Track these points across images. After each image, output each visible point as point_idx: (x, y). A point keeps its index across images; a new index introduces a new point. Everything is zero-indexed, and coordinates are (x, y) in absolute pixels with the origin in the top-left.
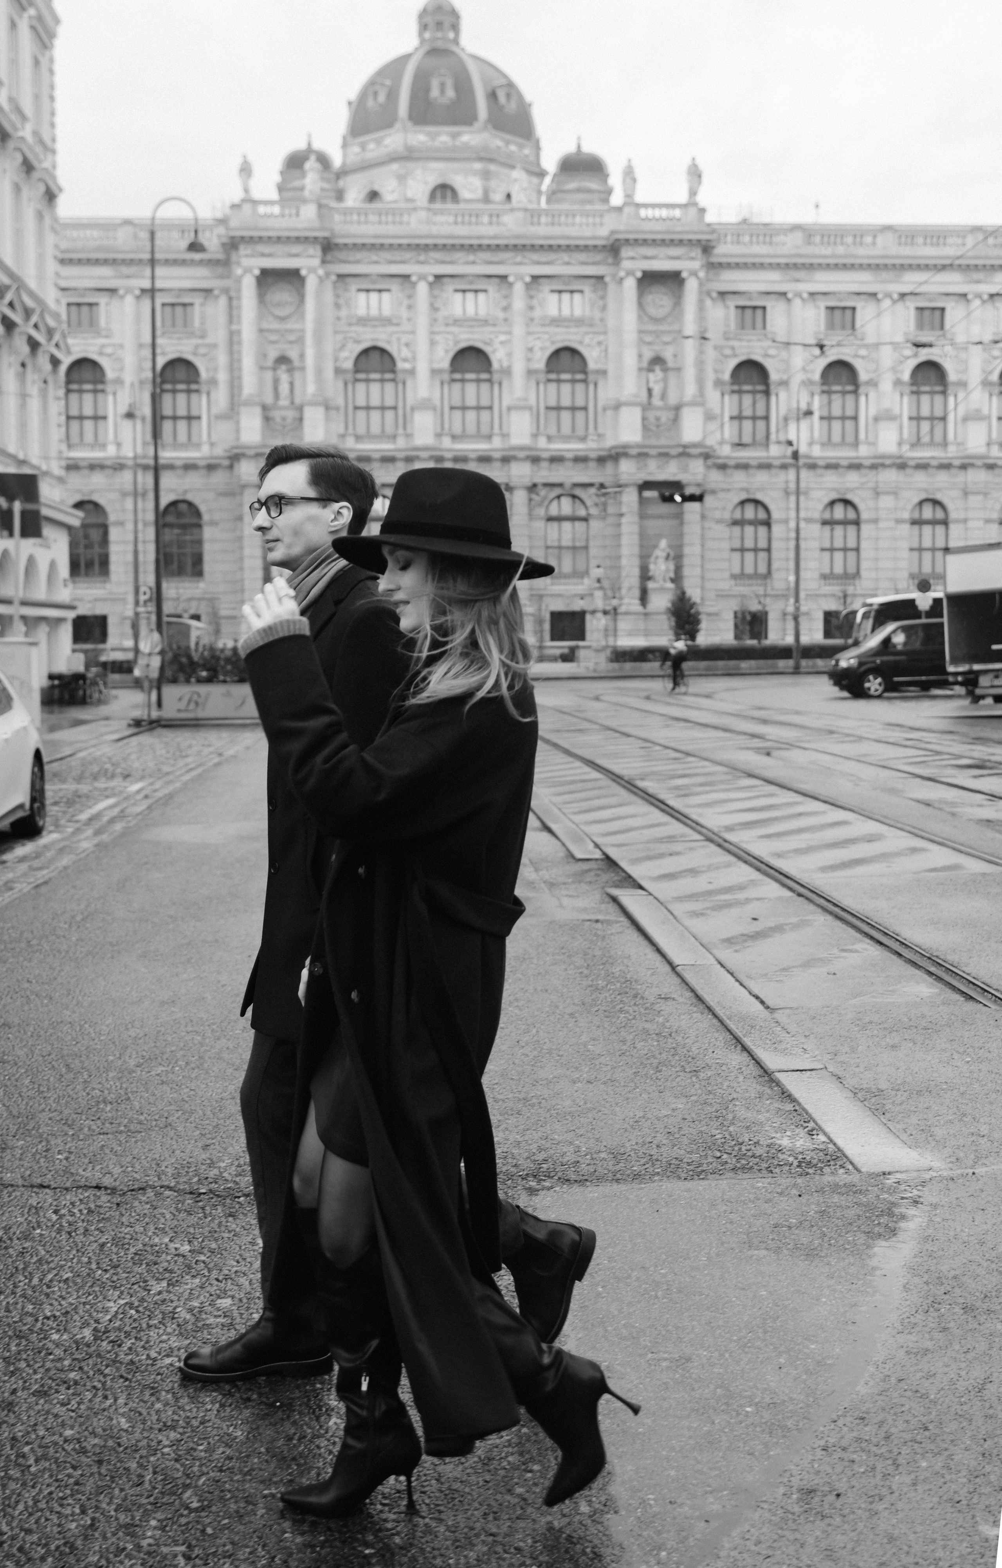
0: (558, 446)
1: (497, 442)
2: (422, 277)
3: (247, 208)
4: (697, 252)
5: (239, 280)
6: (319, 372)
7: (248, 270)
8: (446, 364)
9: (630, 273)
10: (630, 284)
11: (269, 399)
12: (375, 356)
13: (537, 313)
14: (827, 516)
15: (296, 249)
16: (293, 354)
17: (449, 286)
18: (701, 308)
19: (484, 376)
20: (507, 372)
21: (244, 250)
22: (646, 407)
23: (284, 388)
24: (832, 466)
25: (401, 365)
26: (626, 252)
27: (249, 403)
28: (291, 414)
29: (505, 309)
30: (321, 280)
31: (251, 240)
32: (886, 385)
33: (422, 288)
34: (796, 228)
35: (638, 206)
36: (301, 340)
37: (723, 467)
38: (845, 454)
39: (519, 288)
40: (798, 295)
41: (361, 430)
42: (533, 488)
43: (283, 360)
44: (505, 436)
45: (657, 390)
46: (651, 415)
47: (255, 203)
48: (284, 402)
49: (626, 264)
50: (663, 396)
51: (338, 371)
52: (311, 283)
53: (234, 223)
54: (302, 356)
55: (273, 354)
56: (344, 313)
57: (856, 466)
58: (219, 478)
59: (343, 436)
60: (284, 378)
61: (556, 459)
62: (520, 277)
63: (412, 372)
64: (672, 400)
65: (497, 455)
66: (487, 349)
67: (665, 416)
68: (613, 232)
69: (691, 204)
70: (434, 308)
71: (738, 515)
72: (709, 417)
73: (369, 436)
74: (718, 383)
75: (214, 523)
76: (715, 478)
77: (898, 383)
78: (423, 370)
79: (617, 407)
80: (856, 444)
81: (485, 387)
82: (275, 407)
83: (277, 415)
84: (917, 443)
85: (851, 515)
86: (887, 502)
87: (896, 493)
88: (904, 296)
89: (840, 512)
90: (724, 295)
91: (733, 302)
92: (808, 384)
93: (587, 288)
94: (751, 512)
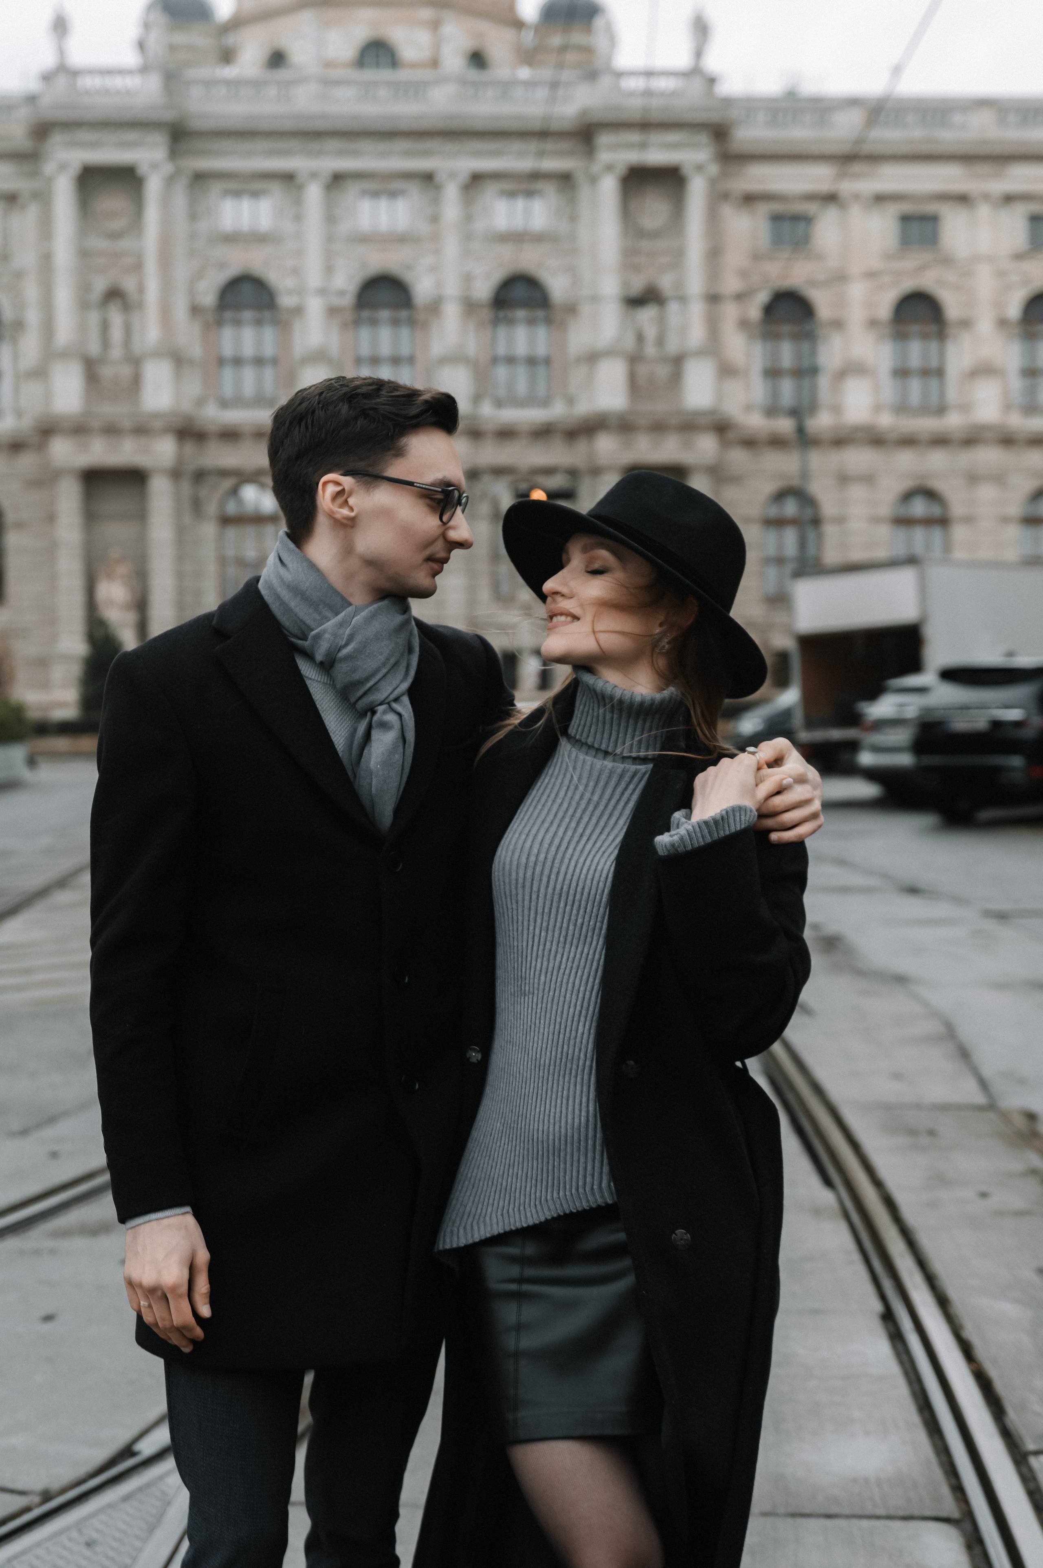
0: (511, 415)
2: (314, 175)
3: (61, 81)
4: (704, 138)
5: (50, 181)
6: (166, 312)
7: (63, 167)
8: (348, 301)
9: (609, 168)
10: (609, 186)
11: (94, 348)
12: (247, 289)
13: (480, 225)
14: (902, 511)
15: (131, 136)
16: (129, 284)
17: (352, 190)
19: (404, 314)
20: (434, 308)
21: (57, 139)
22: (634, 360)
23: (117, 334)
24: (908, 441)
25: (286, 301)
26: (604, 139)
27: (64, 355)
28: (126, 371)
29: (435, 219)
30: (170, 181)
31: (69, 125)
32: (985, 325)
33: (314, 193)
34: (853, 102)
35: (619, 75)
36: (138, 267)
37: (750, 443)
38: (927, 424)
39: (451, 193)
40: (857, 197)
41: (228, 390)
43: (114, 295)
45: (651, 335)
46: (643, 370)
47: (74, 74)
48: (116, 352)
49: (604, 156)
50: (660, 342)
51: (195, 310)
52: (153, 186)
53: (46, 101)
54: (141, 289)
55: (100, 285)
56: (203, 226)
57: (940, 441)
58: (27, 462)
59: (201, 402)
60: (116, 318)
61: (506, 434)
62: (452, 175)
63: (299, 311)
64: (673, 346)
66: (407, 277)
67: (662, 372)
68: (584, 112)
69: (696, 71)
70: (330, 219)
71: (773, 511)
72: (726, 371)
73: (238, 402)
74: (744, 324)
75: (20, 526)
76: (738, 457)
77: (1002, 323)
78: (315, 307)
79: (593, 358)
80: (941, 410)
81: (405, 332)
82: (102, 360)
83: (107, 372)
84: (1030, 409)
85: (936, 511)
86: (987, 493)
87: (999, 478)
88: (1009, 199)
89: (919, 508)
90: (750, 199)
91: (763, 210)
92: (873, 323)
93: (550, 189)
94: (790, 508)
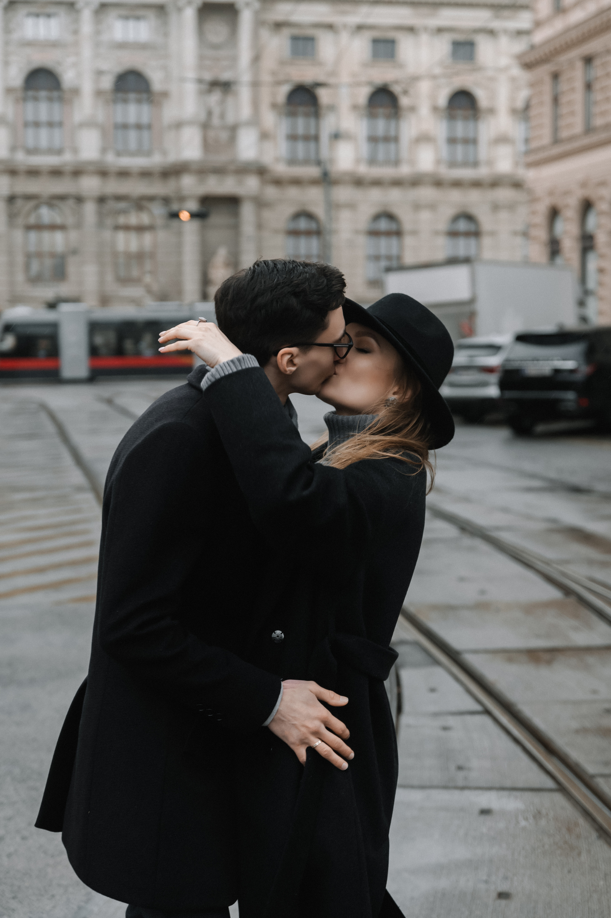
0: (125, 161)
1: (67, 157)
8: (19, 84)
9: (189, 2)
10: (190, 14)
13: (105, 37)
14: (374, 227)
17: (21, 11)
18: (256, 36)
19: (55, 94)
20: (76, 91)
22: (206, 126)
24: (377, 183)
29: (75, 33)
32: (425, 110)
37: (278, 182)
38: (387, 172)
39: (87, 15)
40: (345, 26)
42: (101, 200)
44: (75, 150)
45: (217, 111)
46: (212, 134)
50: (222, 116)
57: (397, 183)
61: (123, 174)
62: (88, 4)
64: (230, 119)
65: (68, 169)
66: (58, 70)
67: (224, 136)
70: (7, 31)
71: (292, 226)
72: (264, 136)
74: (274, 106)
76: (271, 191)
77: (435, 109)
79: (178, 125)
80: (397, 163)
81: (56, 106)
84: (452, 164)
85: (393, 227)
86: (425, 216)
87: (432, 207)
88: (440, 30)
89: (383, 225)
90: (278, 26)
91: (286, 32)
92: (355, 107)
93: (151, 14)
94: (303, 224)
